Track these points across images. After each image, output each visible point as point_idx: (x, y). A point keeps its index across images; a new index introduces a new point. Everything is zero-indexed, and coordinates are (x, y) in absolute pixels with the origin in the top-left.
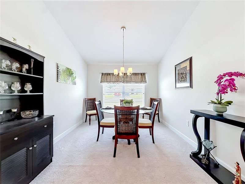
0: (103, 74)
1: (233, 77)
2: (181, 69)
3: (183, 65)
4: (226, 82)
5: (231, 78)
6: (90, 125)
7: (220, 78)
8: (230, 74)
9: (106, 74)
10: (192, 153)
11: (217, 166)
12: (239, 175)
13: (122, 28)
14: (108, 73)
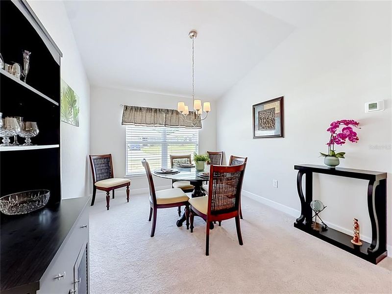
0: (126, 108)
1: (350, 126)
2: (265, 111)
3: (267, 107)
4: (345, 131)
5: (347, 126)
6: (108, 209)
7: (335, 126)
8: (346, 122)
9: (134, 109)
10: (297, 220)
11: (325, 229)
12: (358, 232)
13: (191, 32)
14: (137, 107)
